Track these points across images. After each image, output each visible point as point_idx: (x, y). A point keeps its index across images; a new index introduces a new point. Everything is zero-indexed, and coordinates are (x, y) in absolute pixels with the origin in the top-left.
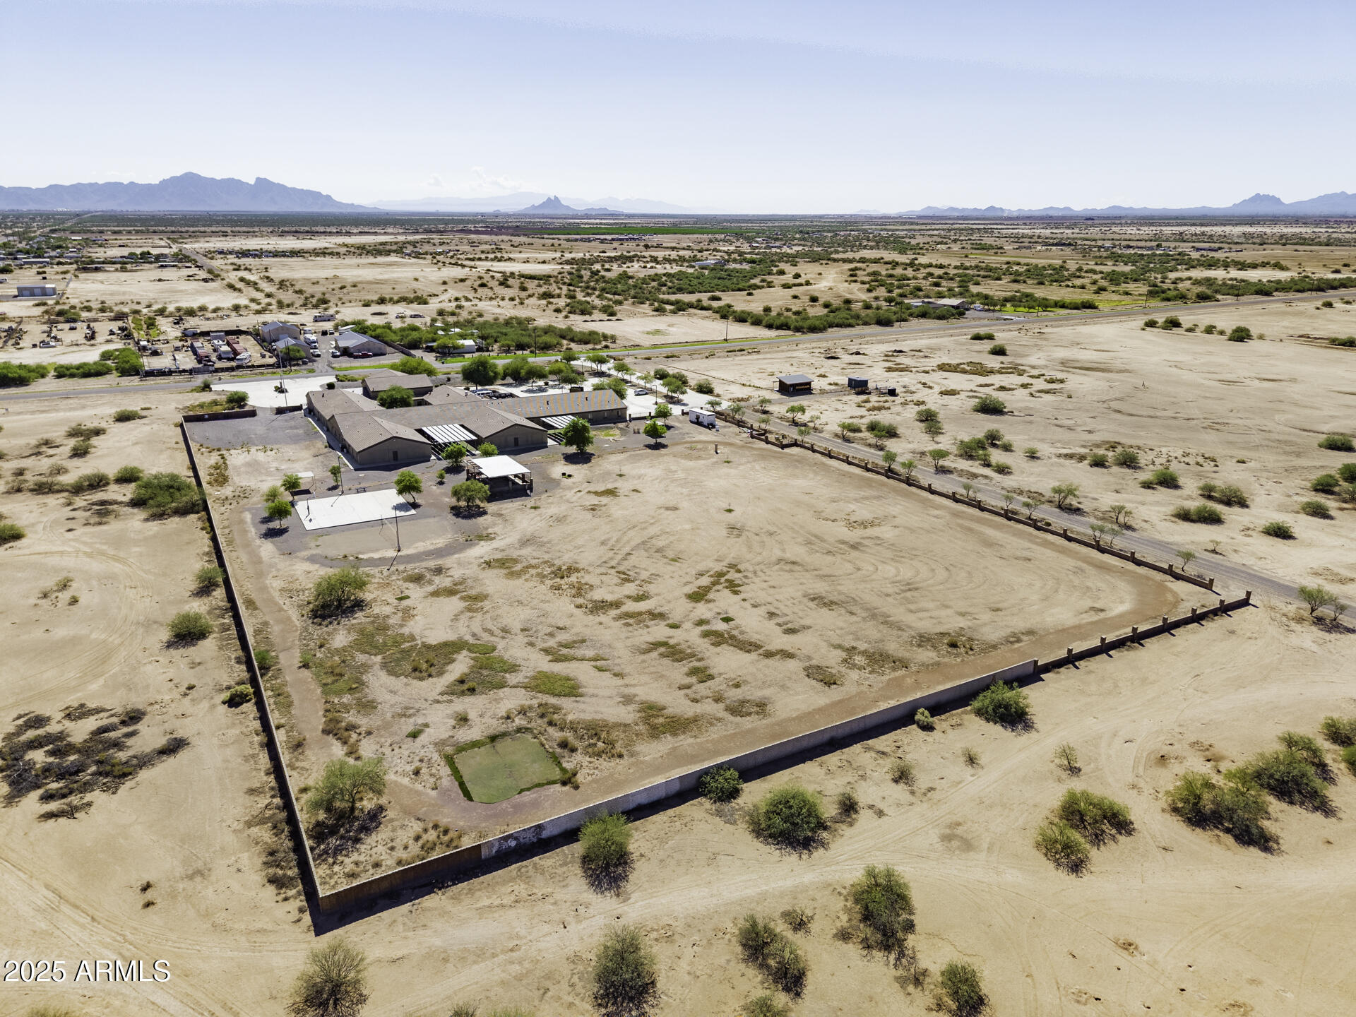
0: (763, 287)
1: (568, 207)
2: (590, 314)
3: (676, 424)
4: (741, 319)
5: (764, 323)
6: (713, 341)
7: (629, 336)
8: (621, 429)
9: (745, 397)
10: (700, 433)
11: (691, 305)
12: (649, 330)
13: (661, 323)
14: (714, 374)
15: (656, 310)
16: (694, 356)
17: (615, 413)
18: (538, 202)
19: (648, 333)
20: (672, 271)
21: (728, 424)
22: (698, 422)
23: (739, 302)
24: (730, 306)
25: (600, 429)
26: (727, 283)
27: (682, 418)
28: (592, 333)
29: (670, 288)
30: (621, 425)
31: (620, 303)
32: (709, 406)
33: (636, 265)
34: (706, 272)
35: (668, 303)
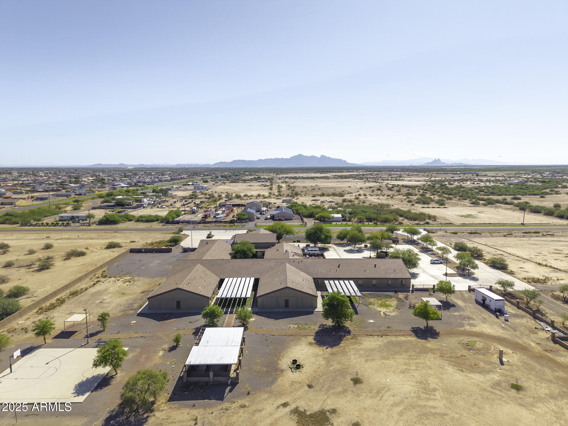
0: (552, 194)
1: (444, 163)
2: (428, 204)
3: (460, 303)
4: (536, 211)
5: (556, 214)
6: (512, 225)
7: (447, 217)
8: (399, 300)
9: (541, 278)
10: (484, 321)
11: (498, 202)
12: (463, 214)
13: (473, 211)
14: (509, 250)
15: (473, 203)
16: (493, 234)
17: (400, 281)
18: (430, 161)
19: (462, 216)
20: (490, 185)
21: (520, 312)
22: (483, 303)
23: (535, 201)
24: (527, 203)
25: (379, 296)
26: (525, 191)
27: (467, 295)
28: (422, 214)
29: (486, 193)
30: (401, 295)
31: (451, 199)
32: (499, 287)
33: (469, 183)
34: (512, 186)
35: (482, 200)
